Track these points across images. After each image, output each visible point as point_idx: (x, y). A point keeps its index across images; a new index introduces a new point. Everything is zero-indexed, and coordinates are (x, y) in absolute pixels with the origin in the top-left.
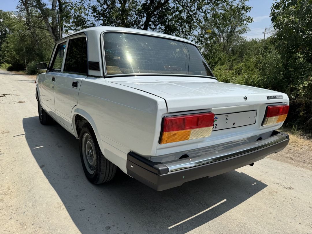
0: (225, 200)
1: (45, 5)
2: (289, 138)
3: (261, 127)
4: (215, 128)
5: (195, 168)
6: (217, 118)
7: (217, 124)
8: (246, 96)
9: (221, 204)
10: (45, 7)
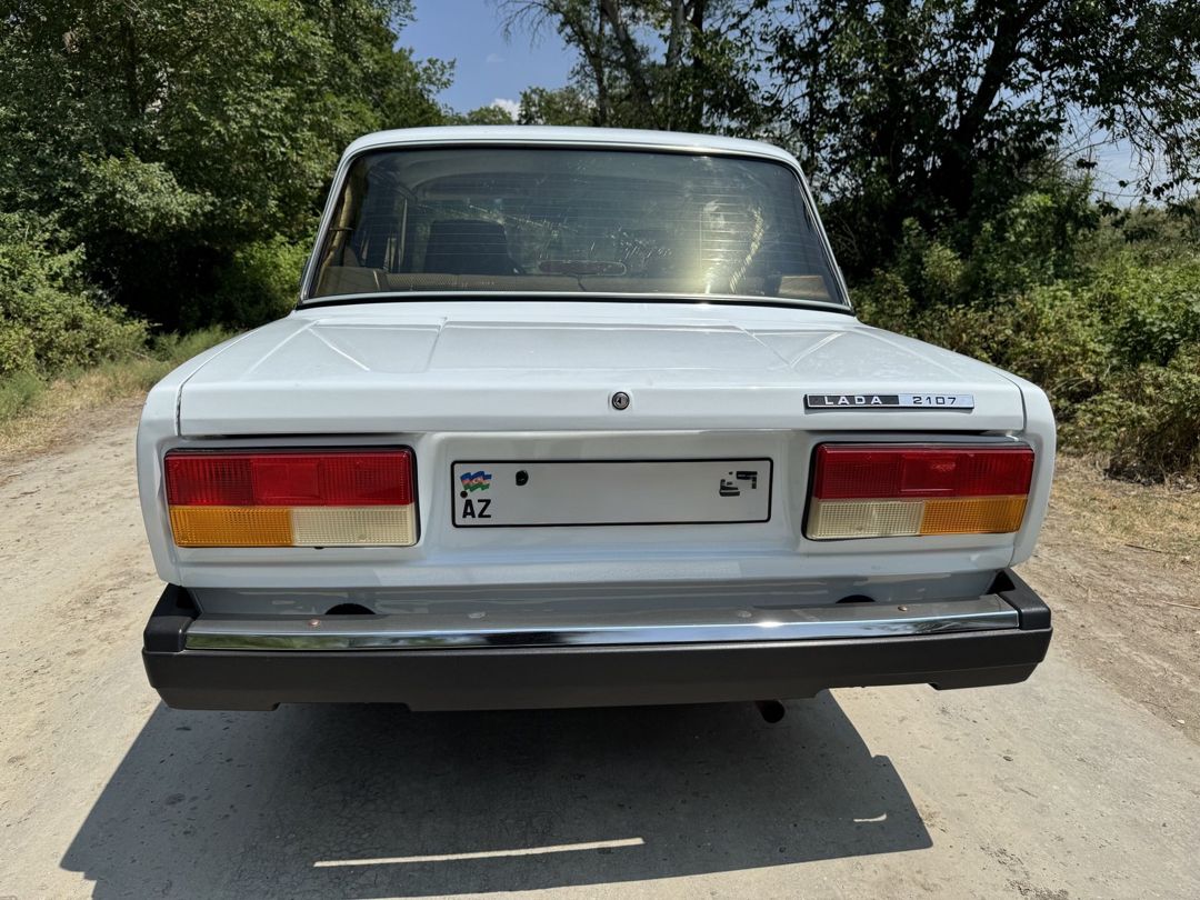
0: (638, 841)
1: (645, 52)
2: (1048, 626)
3: (805, 545)
4: (481, 515)
5: (303, 654)
6: (489, 477)
7: (488, 502)
8: (626, 388)
9: (598, 849)
10: (644, 62)
